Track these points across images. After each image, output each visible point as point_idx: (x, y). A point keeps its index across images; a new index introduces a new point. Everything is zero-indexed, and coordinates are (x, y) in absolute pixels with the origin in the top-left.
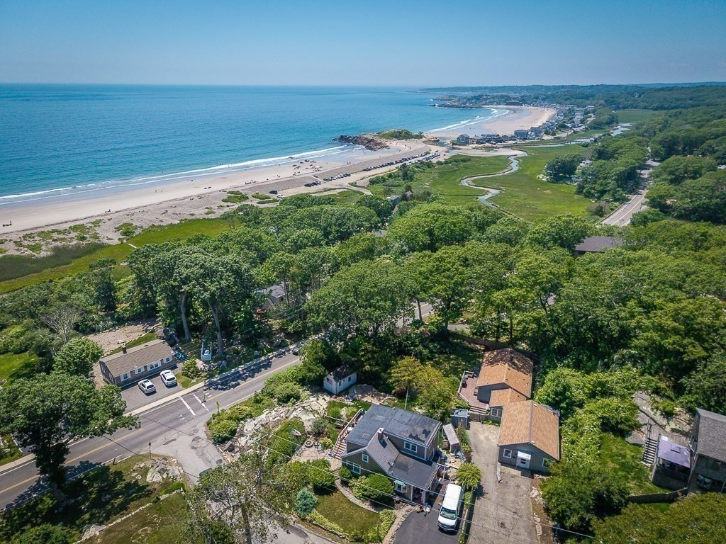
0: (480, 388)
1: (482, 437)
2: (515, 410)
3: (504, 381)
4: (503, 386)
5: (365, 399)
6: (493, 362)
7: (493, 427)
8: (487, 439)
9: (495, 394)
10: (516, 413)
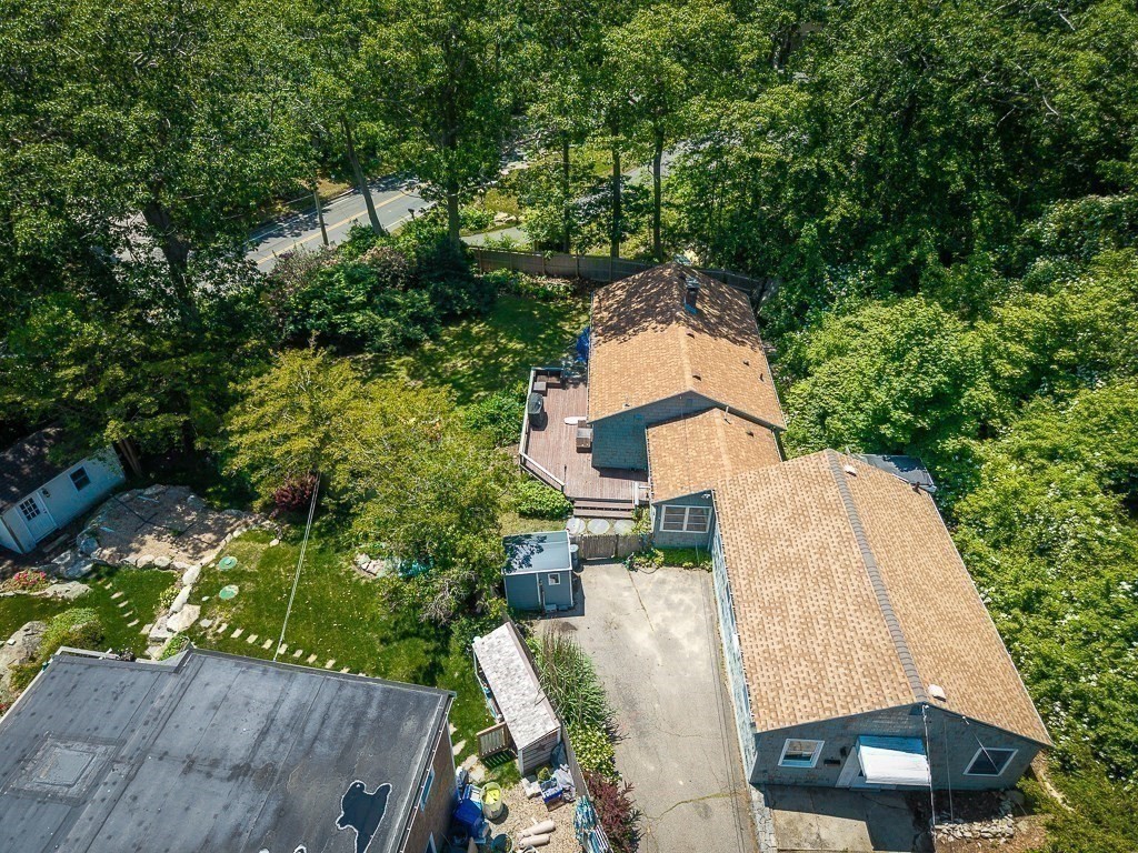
0: (599, 426)
1: (641, 638)
2: (770, 509)
3: (689, 385)
4: (689, 406)
5: (143, 558)
6: (622, 325)
7: (672, 575)
8: (667, 643)
9: (660, 440)
10: (779, 520)
